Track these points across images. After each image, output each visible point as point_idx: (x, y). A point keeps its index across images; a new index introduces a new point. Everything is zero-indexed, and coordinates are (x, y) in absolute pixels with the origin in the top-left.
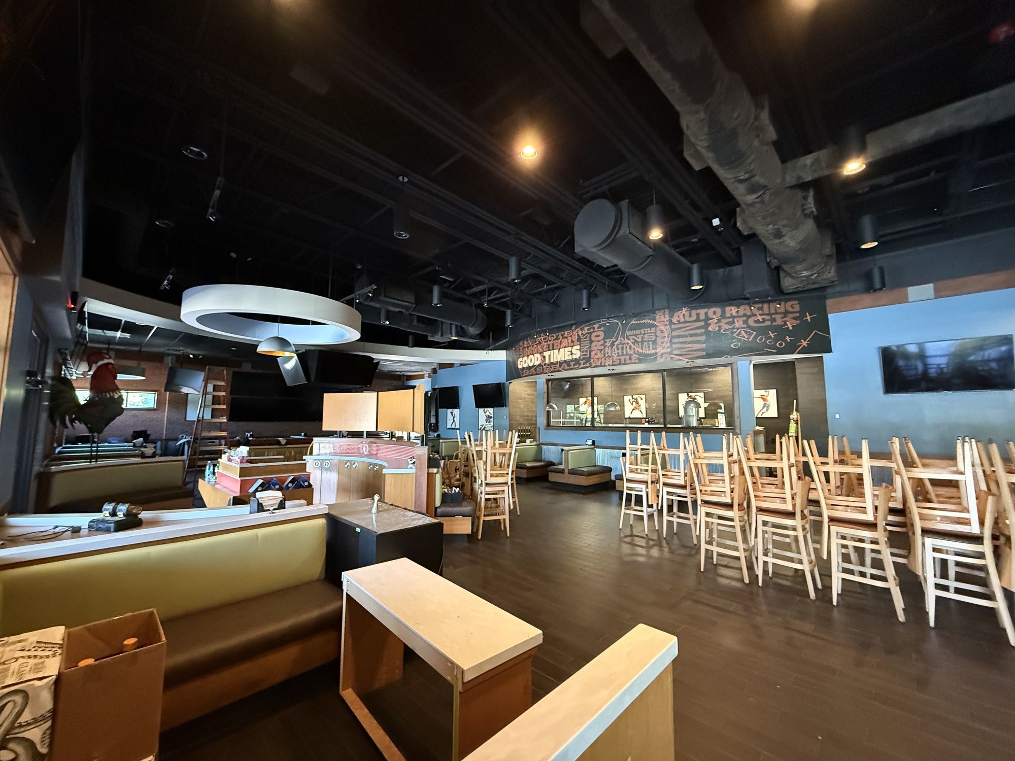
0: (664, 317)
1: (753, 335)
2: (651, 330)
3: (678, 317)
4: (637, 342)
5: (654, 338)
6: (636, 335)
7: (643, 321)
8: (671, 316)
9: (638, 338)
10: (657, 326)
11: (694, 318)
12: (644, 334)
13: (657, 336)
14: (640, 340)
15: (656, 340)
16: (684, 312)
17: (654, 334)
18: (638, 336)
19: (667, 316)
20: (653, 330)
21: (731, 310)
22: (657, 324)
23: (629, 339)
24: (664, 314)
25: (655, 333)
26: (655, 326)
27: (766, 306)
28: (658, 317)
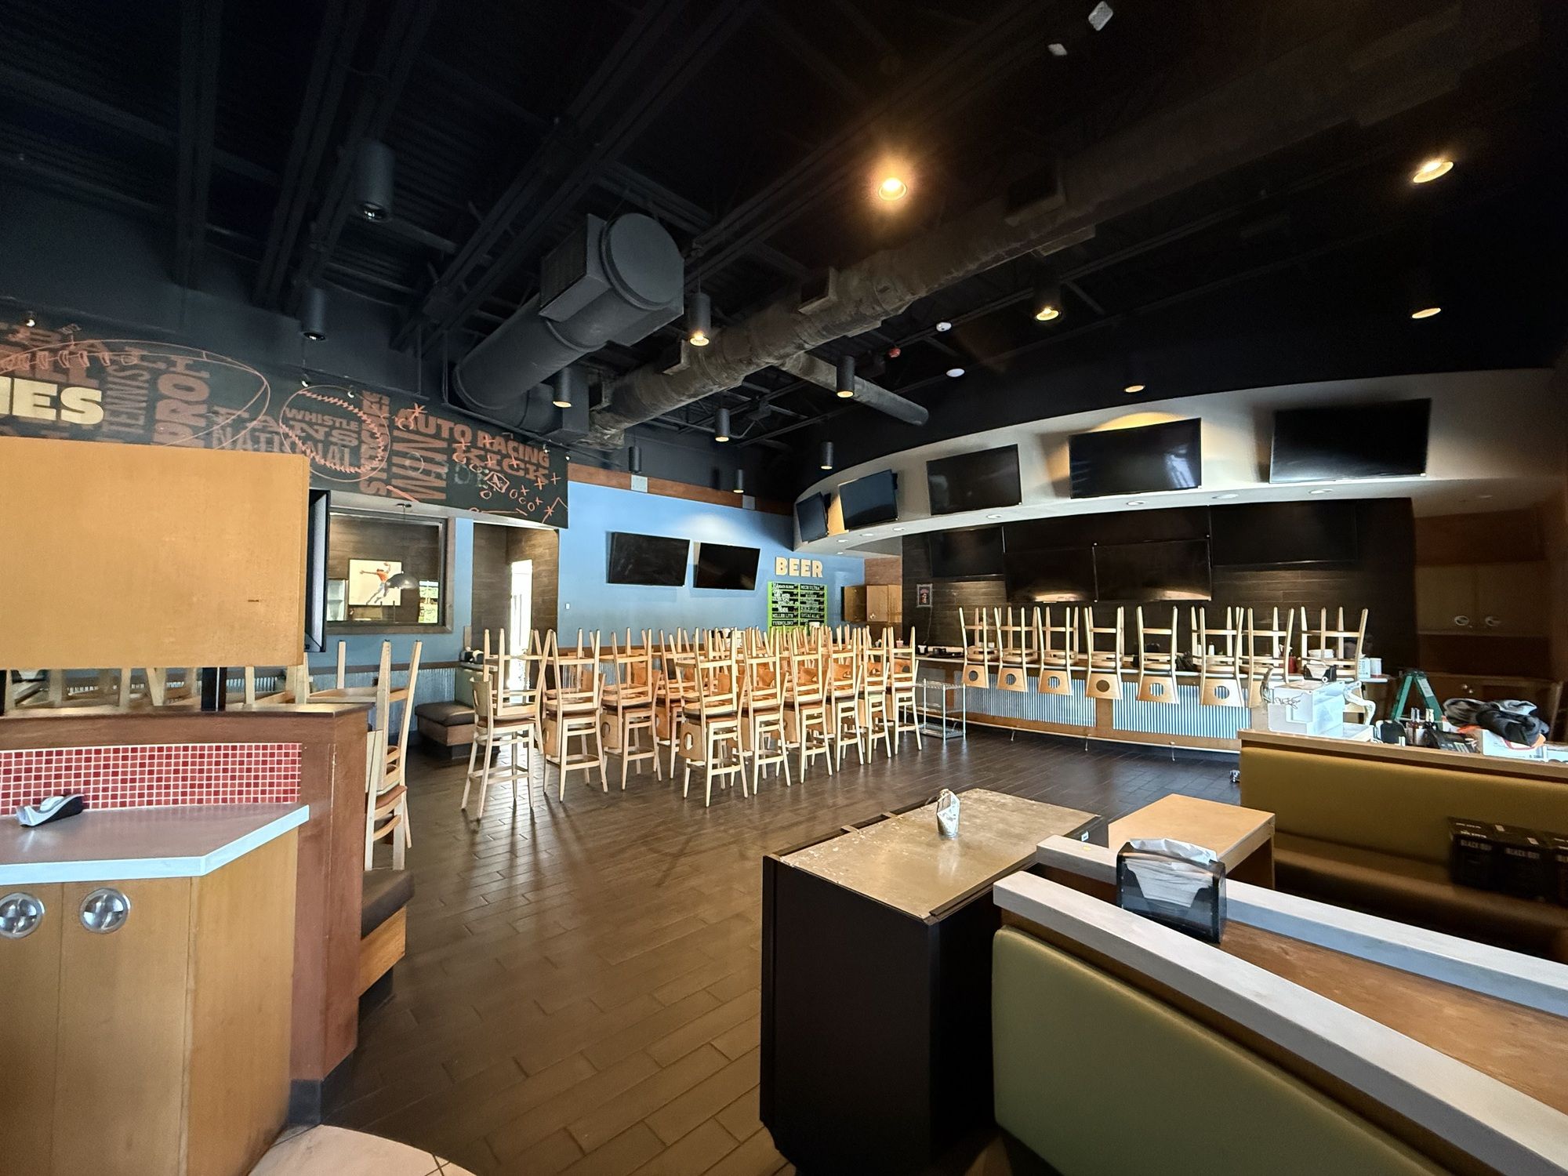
0: (380, 408)
1: (507, 485)
2: (348, 424)
3: (406, 419)
4: (316, 442)
5: (355, 443)
6: (310, 424)
7: (332, 400)
8: (394, 412)
9: (317, 431)
10: (364, 421)
11: (432, 430)
12: (333, 427)
13: (361, 442)
14: (320, 436)
15: (358, 447)
16: (417, 414)
17: (356, 435)
18: (316, 427)
19: (386, 408)
20: (354, 425)
21: (484, 438)
22: (365, 417)
23: (292, 427)
24: (379, 403)
25: (359, 433)
26: (361, 421)
27: (521, 448)
28: (366, 403)
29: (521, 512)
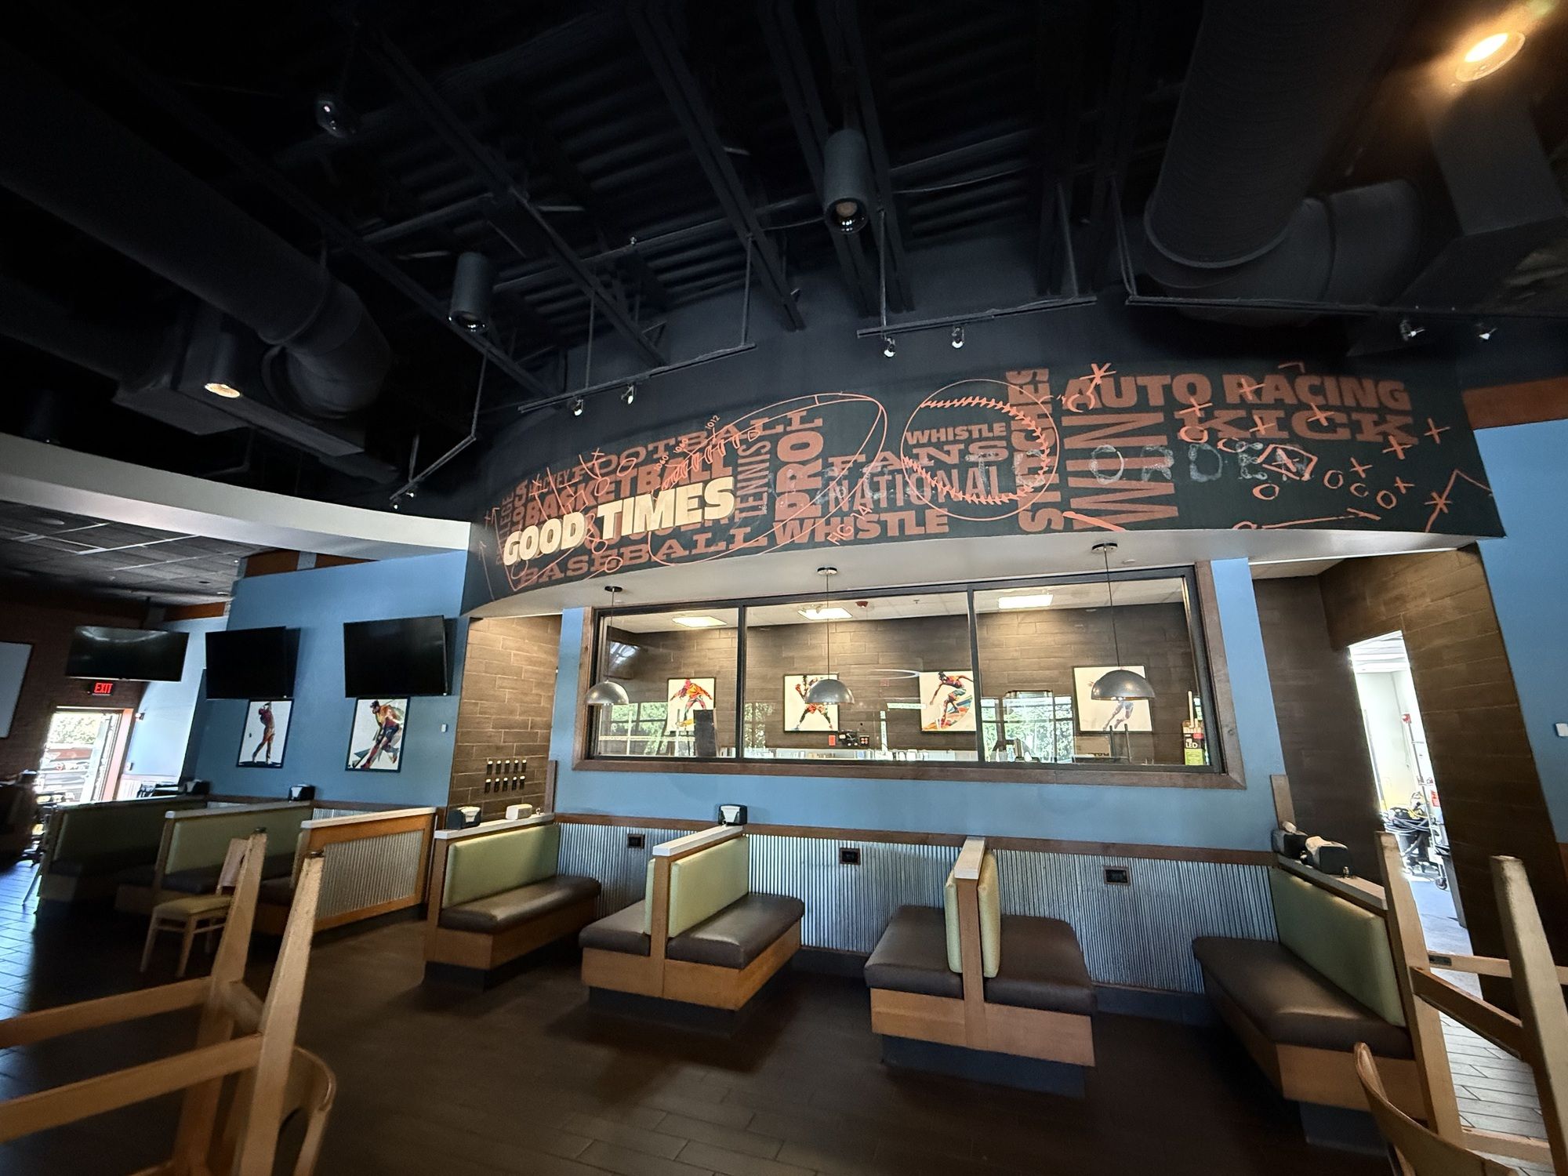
0: (1036, 390)
1: (1312, 465)
2: (991, 430)
3: (1081, 392)
4: (947, 468)
5: (1004, 454)
6: (939, 445)
7: (964, 402)
8: (1058, 389)
9: (948, 453)
10: (1013, 418)
11: (1130, 398)
12: (970, 441)
13: (1012, 450)
14: (953, 459)
15: (1010, 460)
16: (1098, 381)
17: (1004, 443)
18: (946, 448)
19: (1044, 388)
20: (999, 429)
21: (1240, 385)
22: (1013, 412)
23: (917, 457)
24: (1034, 382)
25: (1007, 439)
26: (1007, 419)
27: (1330, 383)
28: (1013, 390)
29: (1362, 514)
